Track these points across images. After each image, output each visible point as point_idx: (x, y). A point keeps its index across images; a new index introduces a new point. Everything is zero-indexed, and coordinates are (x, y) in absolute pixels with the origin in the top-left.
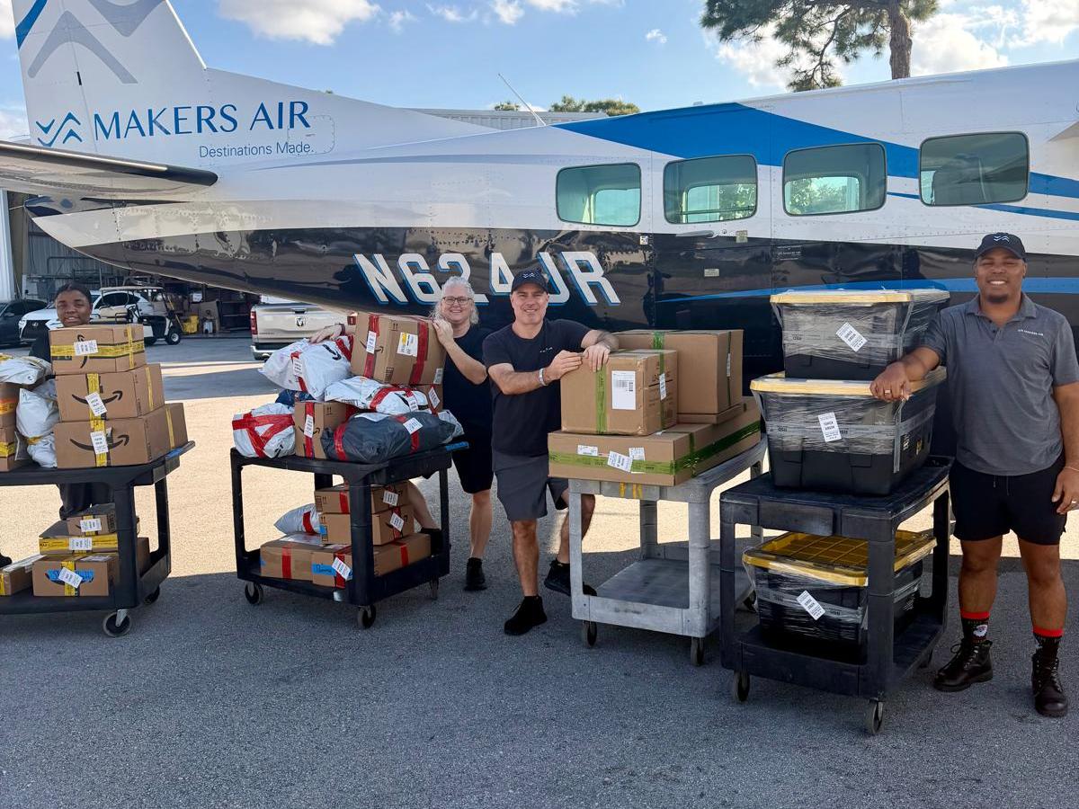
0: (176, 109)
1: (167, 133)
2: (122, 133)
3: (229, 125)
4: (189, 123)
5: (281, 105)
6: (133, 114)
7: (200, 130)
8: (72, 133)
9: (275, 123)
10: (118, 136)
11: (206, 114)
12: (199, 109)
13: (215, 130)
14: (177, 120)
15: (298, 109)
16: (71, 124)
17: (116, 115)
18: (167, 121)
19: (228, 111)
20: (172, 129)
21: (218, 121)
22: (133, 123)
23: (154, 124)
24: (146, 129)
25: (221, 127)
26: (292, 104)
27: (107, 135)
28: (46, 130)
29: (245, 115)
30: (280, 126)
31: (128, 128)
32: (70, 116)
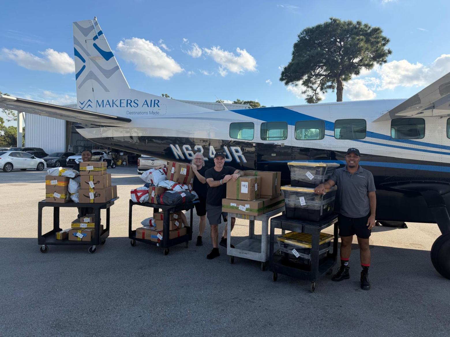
0: (121, 100)
1: (118, 107)
2: (104, 106)
3: (136, 105)
4: (124, 104)
5: (151, 100)
6: (108, 101)
7: (127, 106)
8: (89, 105)
9: (149, 106)
10: (103, 107)
11: (129, 102)
12: (127, 100)
13: (131, 107)
14: (121, 103)
15: (156, 102)
16: (89, 103)
17: (103, 101)
18: (118, 103)
19: (136, 101)
20: (119, 105)
21: (133, 104)
22: (108, 103)
23: (114, 104)
24: (111, 105)
25: (134, 106)
26: (155, 100)
27: (100, 106)
28: (82, 104)
29: (141, 103)
30: (151, 106)
31: (106, 104)
32: (89, 100)
